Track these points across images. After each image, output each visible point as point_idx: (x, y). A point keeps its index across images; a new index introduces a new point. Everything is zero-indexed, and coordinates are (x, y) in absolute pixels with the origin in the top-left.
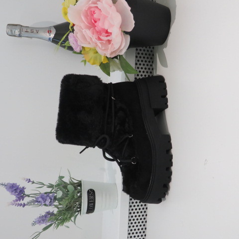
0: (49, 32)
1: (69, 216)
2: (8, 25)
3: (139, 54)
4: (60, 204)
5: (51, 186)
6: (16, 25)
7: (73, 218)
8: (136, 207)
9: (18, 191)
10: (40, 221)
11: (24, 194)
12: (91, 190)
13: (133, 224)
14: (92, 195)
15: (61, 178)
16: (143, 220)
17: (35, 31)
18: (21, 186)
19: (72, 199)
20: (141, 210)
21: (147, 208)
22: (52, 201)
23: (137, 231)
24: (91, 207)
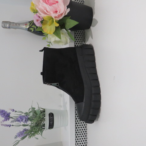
0: (26, 25)
1: (37, 130)
2: (3, 22)
5: (26, 113)
6: (7, 22)
7: (40, 132)
9: (6, 114)
10: (20, 134)
12: (51, 113)
13: (79, 135)
14: (51, 116)
16: (85, 132)
18: (8, 112)
21: (87, 125)
22: (27, 119)
23: (81, 140)
24: (52, 124)
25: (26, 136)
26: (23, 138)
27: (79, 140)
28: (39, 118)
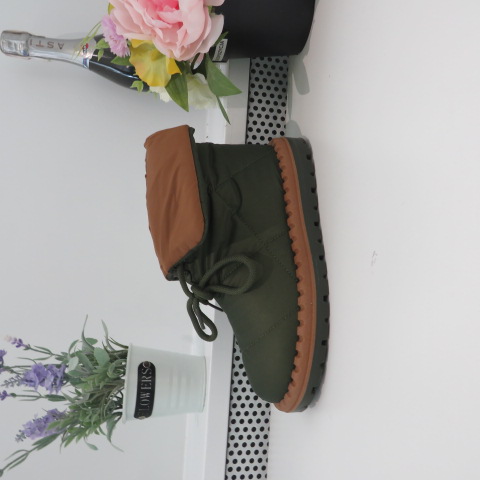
2: (5, 32)
6: (20, 34)
10: (34, 429)
11: (1, 366)
12: (147, 363)
13: (240, 448)
14: (147, 375)
16: (261, 439)
17: (56, 45)
23: (247, 464)
24: (145, 402)
25: (54, 437)
26: (42, 444)
27: (239, 464)
28: (103, 379)
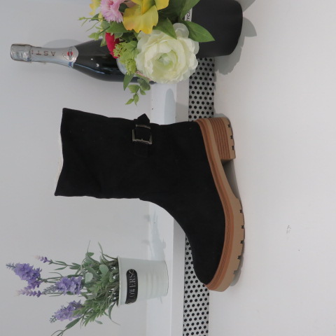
0: (70, 54)
1: (102, 308)
2: (13, 45)
3: (193, 83)
4: (89, 292)
5: (76, 267)
6: (24, 45)
7: (107, 311)
8: (194, 293)
9: (32, 274)
11: (39, 279)
12: (132, 271)
13: (191, 317)
14: (132, 278)
15: (89, 255)
16: (203, 310)
17: (50, 53)
18: (35, 268)
19: (106, 284)
20: (201, 297)
21: (208, 294)
22: (79, 287)
23: (195, 326)
24: (132, 295)
25: (77, 320)
27: (190, 326)
